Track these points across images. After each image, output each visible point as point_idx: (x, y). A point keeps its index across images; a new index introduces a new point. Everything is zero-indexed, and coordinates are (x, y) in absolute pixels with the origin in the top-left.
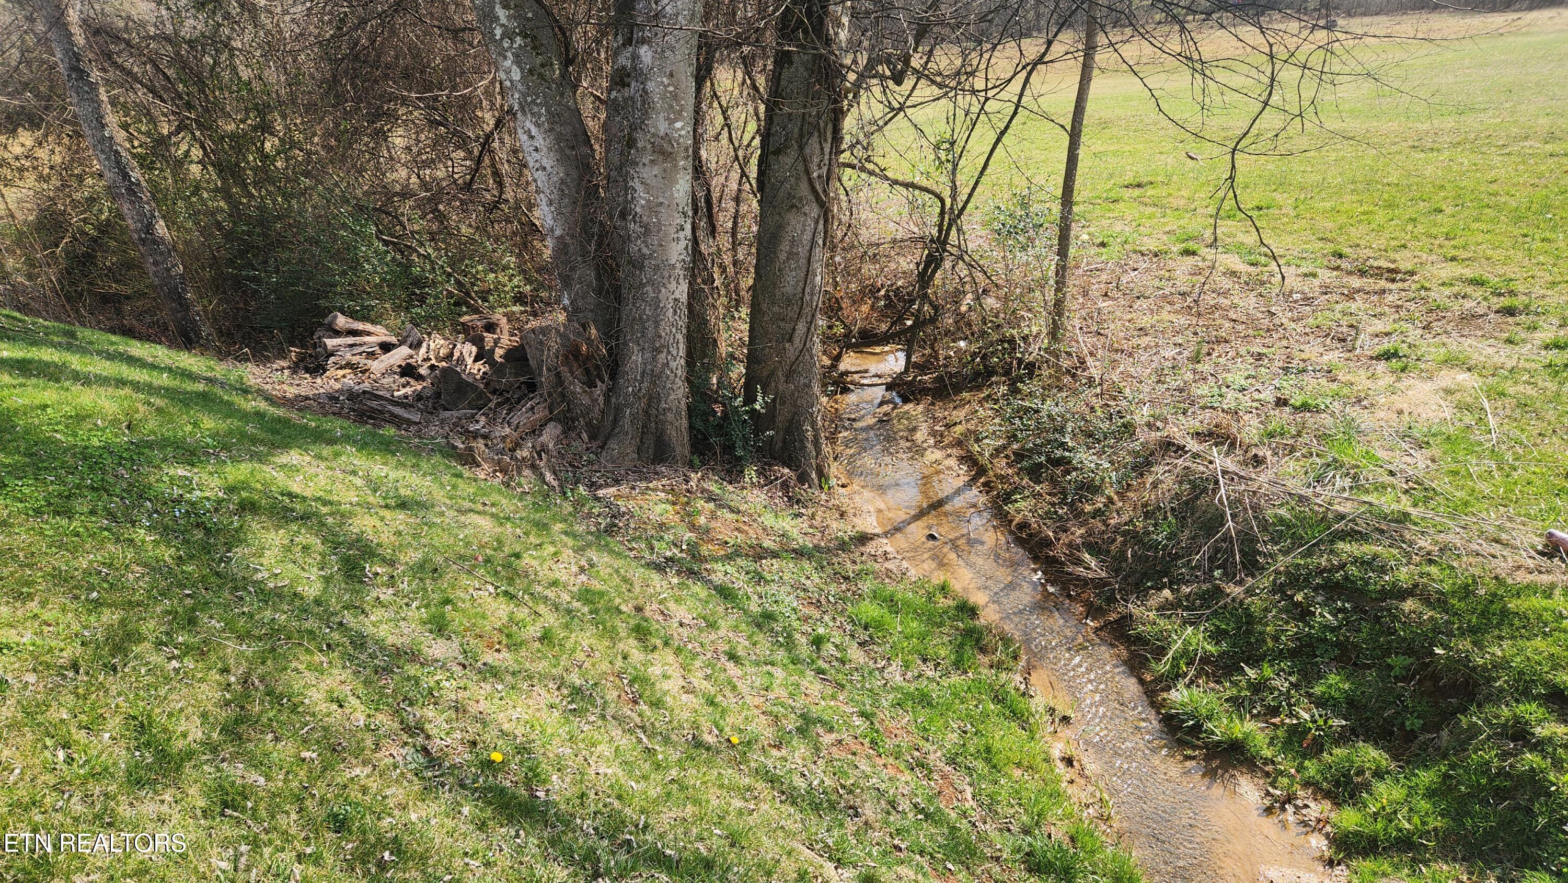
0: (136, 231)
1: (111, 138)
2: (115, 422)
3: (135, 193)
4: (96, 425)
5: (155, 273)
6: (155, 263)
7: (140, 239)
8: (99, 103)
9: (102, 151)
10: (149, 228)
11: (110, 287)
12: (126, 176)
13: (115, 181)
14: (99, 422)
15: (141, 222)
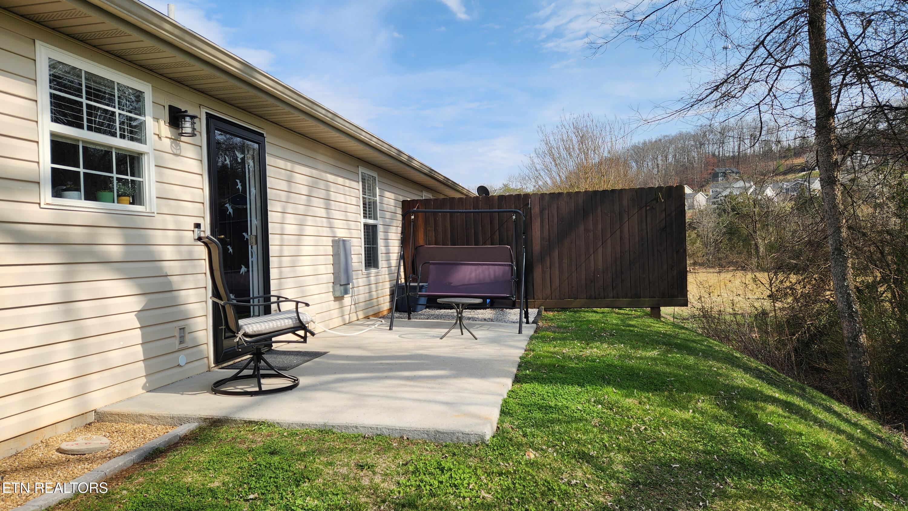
0: (848, 338)
1: (848, 286)
2: (839, 456)
3: (853, 317)
4: (828, 455)
5: (852, 364)
6: (854, 357)
7: (849, 342)
8: (846, 267)
9: (840, 293)
10: (856, 337)
11: (823, 365)
12: (850, 307)
13: (843, 309)
14: (830, 454)
15: (852, 333)
